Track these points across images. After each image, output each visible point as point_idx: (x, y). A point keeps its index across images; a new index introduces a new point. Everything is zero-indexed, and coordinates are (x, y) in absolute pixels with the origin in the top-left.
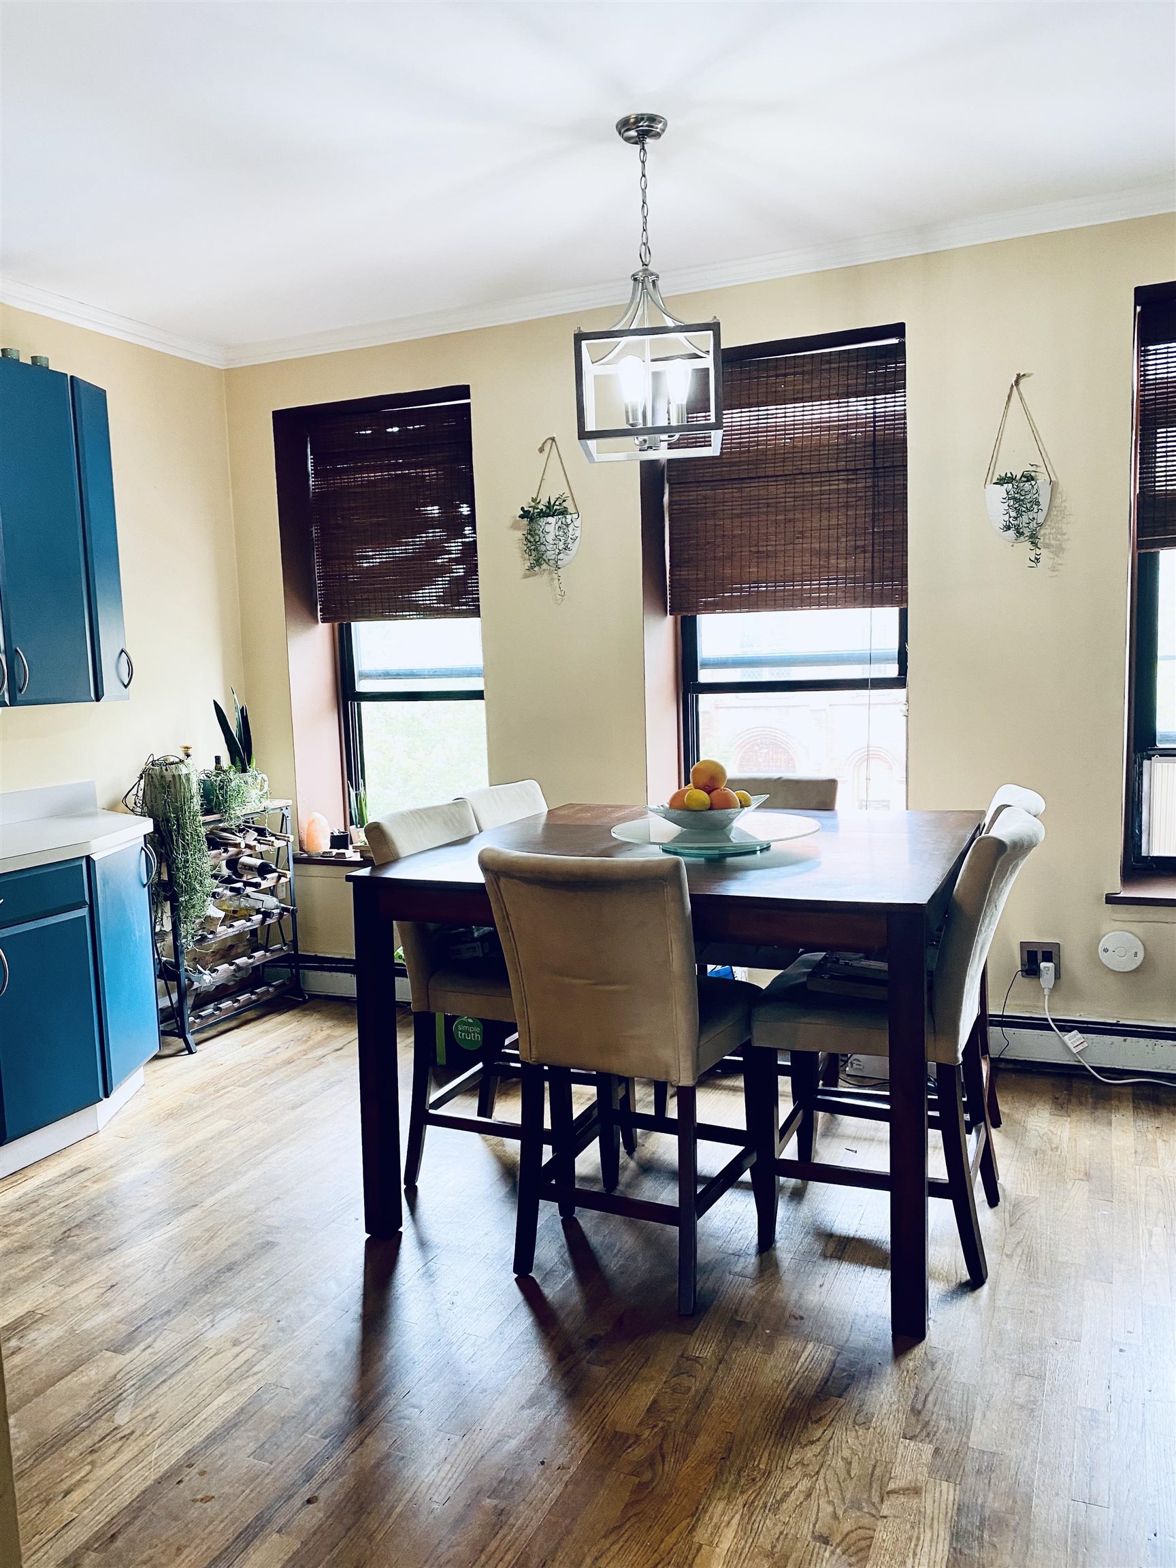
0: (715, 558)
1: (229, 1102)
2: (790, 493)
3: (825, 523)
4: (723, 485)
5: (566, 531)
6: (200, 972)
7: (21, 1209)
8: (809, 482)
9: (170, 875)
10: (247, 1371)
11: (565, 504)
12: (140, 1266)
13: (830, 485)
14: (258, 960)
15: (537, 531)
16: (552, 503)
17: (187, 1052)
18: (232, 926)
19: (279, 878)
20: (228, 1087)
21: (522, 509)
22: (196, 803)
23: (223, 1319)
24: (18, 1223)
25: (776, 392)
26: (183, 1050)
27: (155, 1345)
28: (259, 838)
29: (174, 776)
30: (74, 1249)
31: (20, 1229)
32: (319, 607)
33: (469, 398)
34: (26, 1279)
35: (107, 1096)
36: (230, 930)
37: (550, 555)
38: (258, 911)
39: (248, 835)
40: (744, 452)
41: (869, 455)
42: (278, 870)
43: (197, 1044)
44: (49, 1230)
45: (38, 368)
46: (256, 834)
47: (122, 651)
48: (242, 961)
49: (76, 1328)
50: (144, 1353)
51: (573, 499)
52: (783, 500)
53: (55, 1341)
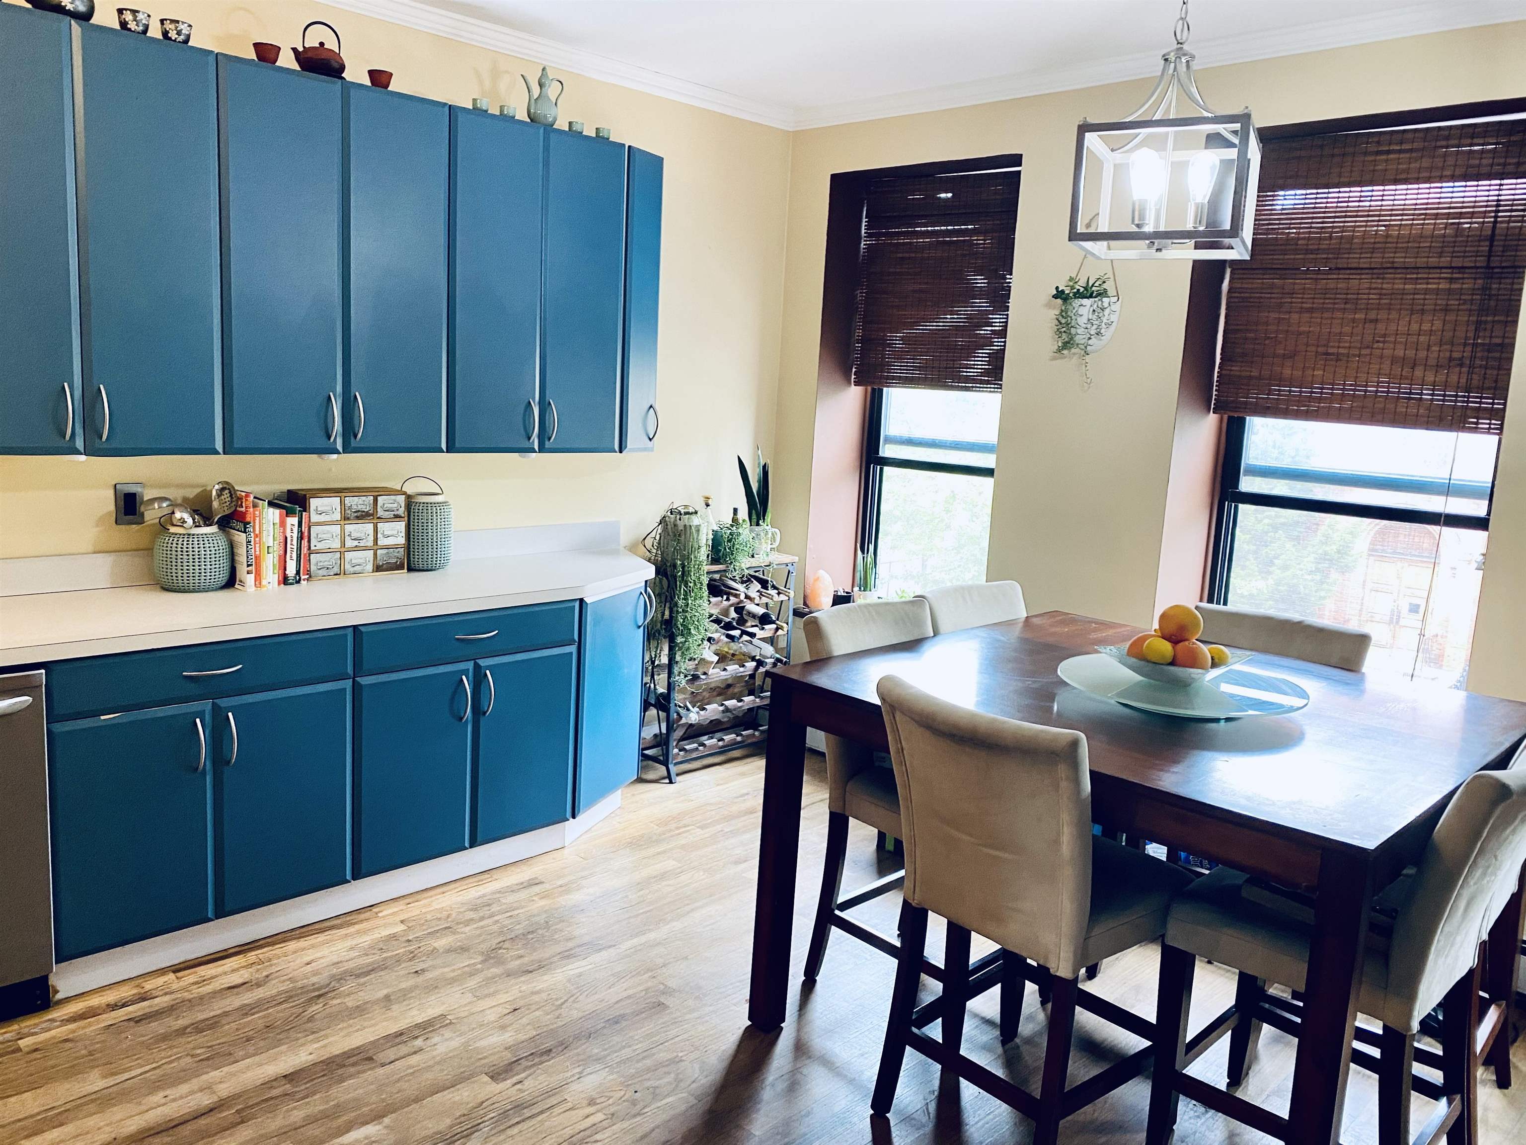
0: (1275, 356)
1: (683, 842)
2: (1375, 289)
3: (1415, 327)
4: (1295, 274)
5: (1101, 315)
6: (688, 710)
7: (476, 910)
8: (1401, 279)
9: (671, 616)
10: (589, 1137)
11: (1105, 286)
12: (544, 996)
13: (1428, 284)
14: (747, 705)
15: (1069, 313)
16: (1090, 285)
17: (667, 781)
18: (725, 670)
19: (777, 629)
20: (688, 826)
21: (1057, 288)
22: (703, 553)
23: (591, 1074)
24: (468, 923)
25: (1374, 171)
26: (664, 778)
27: (526, 1083)
28: (762, 590)
29: (685, 526)
30: (500, 962)
31: (467, 929)
32: (854, 370)
33: (1020, 165)
34: (452, 981)
35: (574, 817)
36: (723, 673)
37: (1078, 339)
38: (753, 659)
39: (752, 586)
40: (1325, 239)
41: (1482, 251)
42: (777, 622)
43: (678, 775)
44: (489, 937)
45: (601, 139)
46: (760, 586)
47: (651, 407)
48: (731, 703)
49: (471, 1043)
50: (513, 1089)
51: (1115, 280)
52: (1365, 296)
53: (450, 1051)
